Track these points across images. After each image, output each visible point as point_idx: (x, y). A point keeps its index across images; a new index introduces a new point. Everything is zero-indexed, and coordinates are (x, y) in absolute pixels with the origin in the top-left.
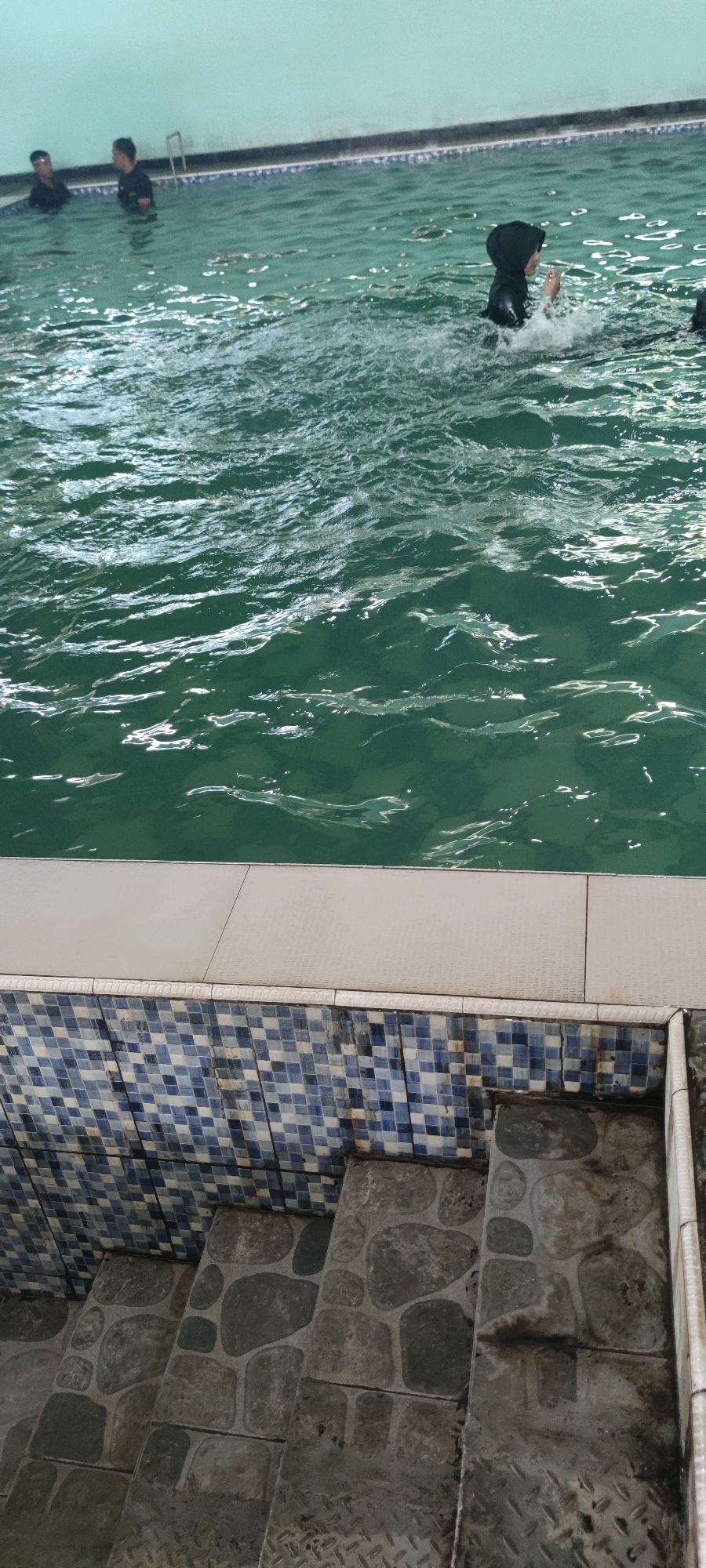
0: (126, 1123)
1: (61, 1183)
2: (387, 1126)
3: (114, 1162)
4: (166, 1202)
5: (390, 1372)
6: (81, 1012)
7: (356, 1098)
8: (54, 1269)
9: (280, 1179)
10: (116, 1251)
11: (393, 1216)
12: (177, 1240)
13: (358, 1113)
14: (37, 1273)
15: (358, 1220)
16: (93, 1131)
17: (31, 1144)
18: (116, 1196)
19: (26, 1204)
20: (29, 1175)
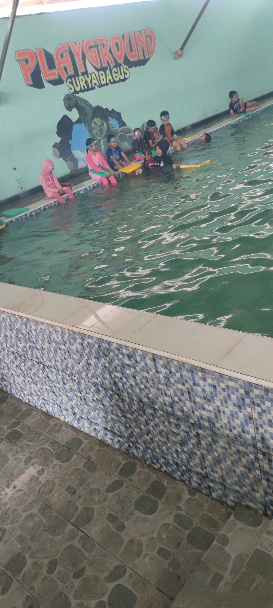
1: (271, 468)
8: (260, 501)
14: (253, 500)
19: (255, 472)
20: (259, 461)
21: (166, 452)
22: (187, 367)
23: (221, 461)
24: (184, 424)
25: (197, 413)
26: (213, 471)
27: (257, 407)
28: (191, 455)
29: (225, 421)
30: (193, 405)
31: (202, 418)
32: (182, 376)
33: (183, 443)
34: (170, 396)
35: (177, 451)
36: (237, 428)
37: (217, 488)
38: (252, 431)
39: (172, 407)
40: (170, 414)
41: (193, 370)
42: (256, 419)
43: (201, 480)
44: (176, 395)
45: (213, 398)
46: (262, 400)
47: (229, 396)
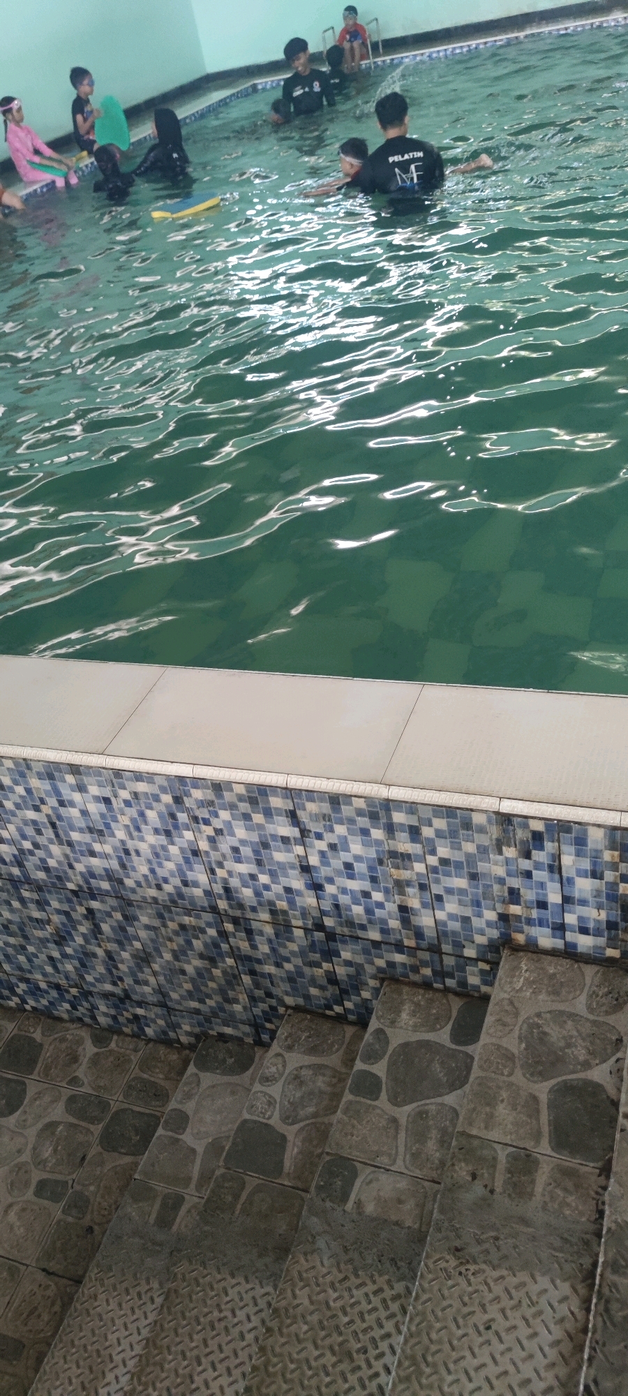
0: (310, 900)
1: (254, 947)
2: (541, 923)
3: (298, 933)
4: (341, 971)
5: (537, 1136)
6: (276, 802)
7: (514, 897)
8: (245, 1018)
9: (441, 961)
10: (297, 1009)
11: (544, 1002)
12: (348, 1005)
13: (515, 909)
14: (231, 1020)
15: (511, 1003)
16: (282, 905)
17: (231, 912)
18: (299, 961)
19: (224, 962)
20: (227, 938)
21: (26, 966)
22: (38, 768)
23: (152, 957)
24: (55, 896)
25: (80, 867)
26: (137, 982)
27: (203, 827)
28: (85, 959)
29: (144, 869)
30: (68, 850)
31: (93, 875)
32: (29, 791)
33: (61, 939)
34: (12, 842)
35: (51, 959)
36: (171, 880)
37: (153, 1016)
38: (203, 878)
39: (20, 864)
40: (20, 881)
41: (52, 772)
42: (207, 853)
43: (116, 1007)
44: (24, 837)
45: (108, 826)
46: (211, 809)
47: (142, 814)
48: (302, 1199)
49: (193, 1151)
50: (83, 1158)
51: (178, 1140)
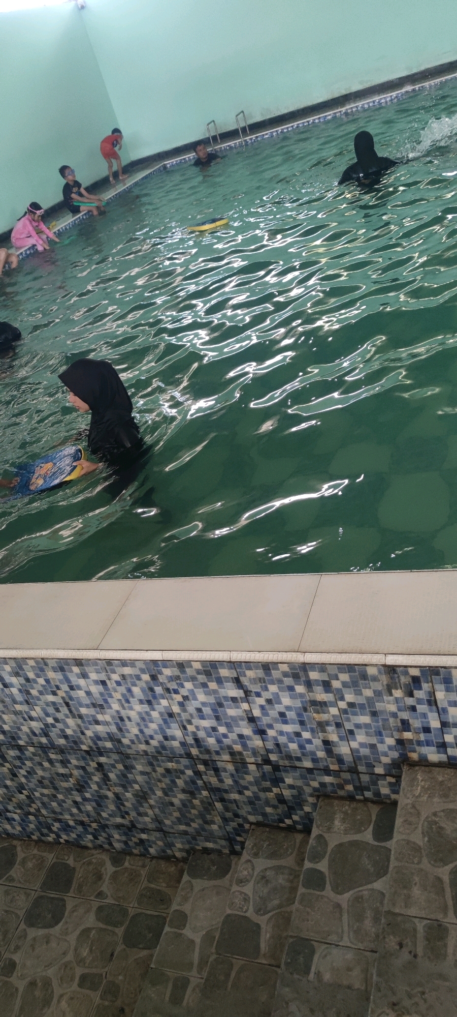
0: (257, 742)
1: (221, 781)
2: (428, 743)
3: (252, 768)
4: (287, 793)
5: (445, 910)
6: (224, 672)
7: (406, 725)
8: (221, 834)
9: (359, 779)
10: (258, 824)
11: (438, 804)
12: (296, 818)
13: (408, 735)
14: (210, 837)
15: (414, 807)
16: (238, 748)
17: (201, 756)
18: (255, 789)
19: (201, 794)
20: (201, 776)
21: (58, 810)
22: (52, 664)
23: (148, 794)
24: (74, 756)
25: (89, 733)
26: (140, 814)
27: (174, 696)
28: (100, 801)
29: (135, 731)
30: (79, 721)
31: (99, 739)
32: (47, 681)
33: (81, 787)
34: (39, 719)
35: (75, 802)
36: (156, 736)
37: (154, 839)
38: (178, 733)
39: (46, 735)
40: (48, 747)
41: (62, 666)
42: (179, 714)
43: (125, 834)
44: (47, 715)
45: (106, 701)
46: (178, 682)
47: (129, 690)
48: (276, 973)
49: (193, 942)
50: (112, 955)
51: (181, 934)
